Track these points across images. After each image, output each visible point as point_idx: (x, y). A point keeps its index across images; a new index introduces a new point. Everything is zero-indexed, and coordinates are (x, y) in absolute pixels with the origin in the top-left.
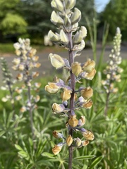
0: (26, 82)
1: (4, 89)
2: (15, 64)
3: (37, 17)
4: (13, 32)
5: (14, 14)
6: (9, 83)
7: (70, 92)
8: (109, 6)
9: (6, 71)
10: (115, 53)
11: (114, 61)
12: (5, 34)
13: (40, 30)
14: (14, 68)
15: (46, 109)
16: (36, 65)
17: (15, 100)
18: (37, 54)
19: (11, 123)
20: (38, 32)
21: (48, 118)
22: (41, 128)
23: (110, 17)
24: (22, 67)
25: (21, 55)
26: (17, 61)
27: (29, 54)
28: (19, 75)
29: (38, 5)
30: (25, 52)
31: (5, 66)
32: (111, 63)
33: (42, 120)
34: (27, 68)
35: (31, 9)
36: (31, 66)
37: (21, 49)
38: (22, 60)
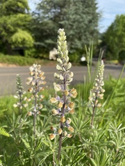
0: (34, 94)
1: (16, 97)
2: (28, 81)
3: (45, 34)
4: (21, 46)
5: (23, 30)
6: (20, 93)
7: (63, 103)
8: (111, 28)
9: (19, 85)
10: (99, 78)
11: (98, 84)
12: (13, 47)
13: (46, 46)
14: (28, 83)
15: (45, 117)
16: (43, 83)
17: (23, 106)
18: (44, 75)
19: (18, 125)
20: (44, 47)
21: (46, 123)
22: (41, 131)
23: (111, 38)
24: (34, 84)
25: (34, 75)
26: (31, 79)
27: (39, 75)
28: (30, 89)
29: (46, 24)
30: (37, 74)
31: (19, 81)
32: (96, 85)
33: (43, 125)
34: (36, 84)
35: (39, 27)
36: (40, 83)
37: (34, 71)
38: (34, 78)
